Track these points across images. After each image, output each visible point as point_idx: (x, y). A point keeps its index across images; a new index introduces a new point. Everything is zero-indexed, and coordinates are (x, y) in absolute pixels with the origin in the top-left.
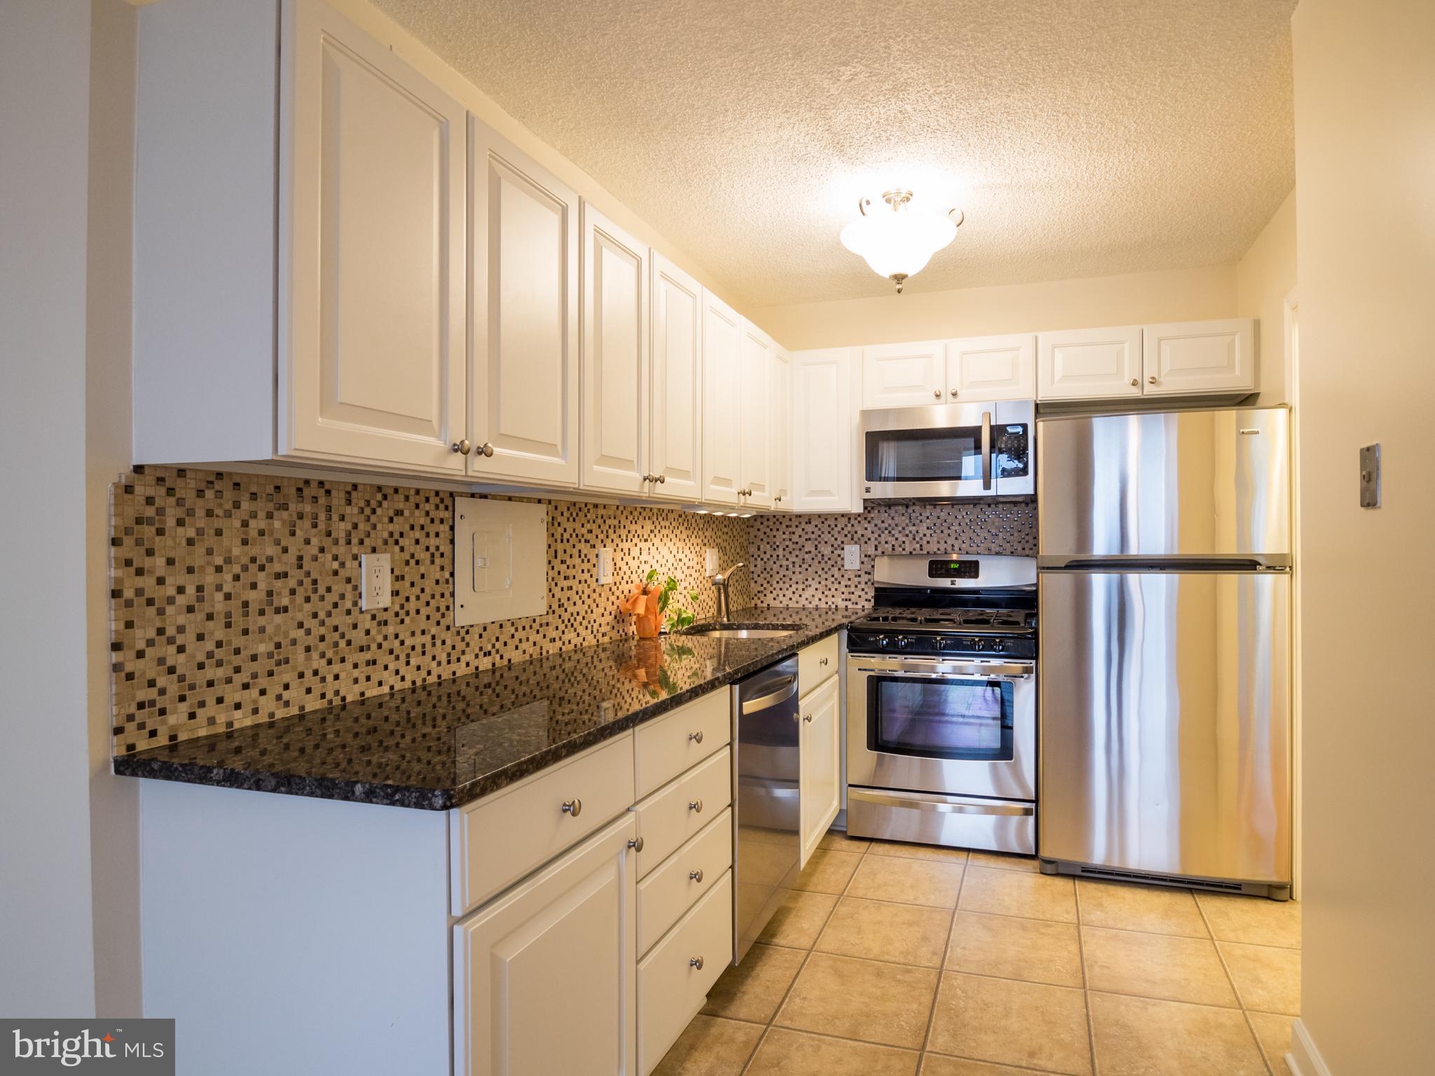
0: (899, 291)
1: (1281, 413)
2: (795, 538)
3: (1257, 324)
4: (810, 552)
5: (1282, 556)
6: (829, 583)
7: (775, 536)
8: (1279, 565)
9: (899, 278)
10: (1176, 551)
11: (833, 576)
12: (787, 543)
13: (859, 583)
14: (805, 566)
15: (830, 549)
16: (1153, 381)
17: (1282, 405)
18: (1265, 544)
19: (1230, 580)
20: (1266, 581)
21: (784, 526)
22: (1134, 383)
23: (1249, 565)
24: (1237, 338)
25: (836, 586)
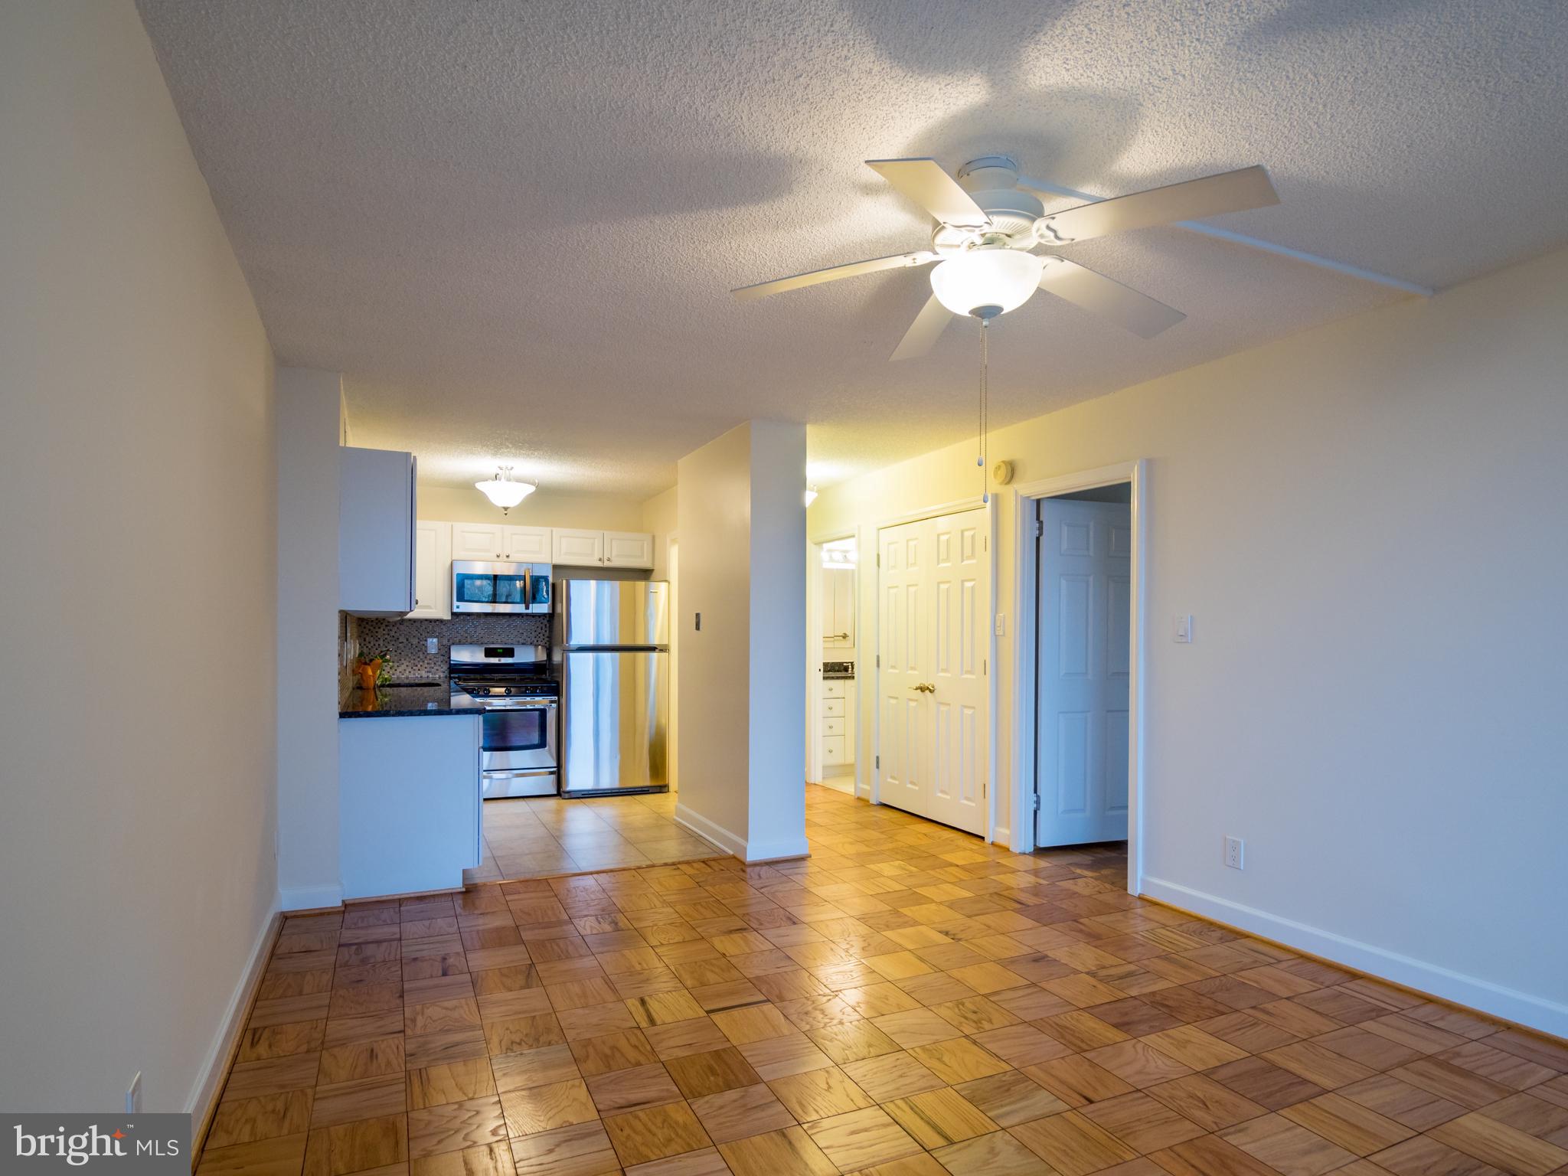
0: (506, 514)
1: (664, 585)
2: (392, 633)
3: (654, 537)
4: (402, 642)
5: (666, 645)
6: (416, 662)
7: (377, 632)
8: (664, 649)
9: (506, 509)
10: (618, 643)
11: (419, 657)
12: (386, 636)
13: (438, 662)
14: (399, 651)
15: (417, 640)
16: (609, 560)
17: (666, 581)
18: (655, 641)
19: (641, 655)
20: (655, 655)
21: (384, 625)
22: (600, 560)
23: (653, 649)
24: (645, 543)
25: (421, 663)
